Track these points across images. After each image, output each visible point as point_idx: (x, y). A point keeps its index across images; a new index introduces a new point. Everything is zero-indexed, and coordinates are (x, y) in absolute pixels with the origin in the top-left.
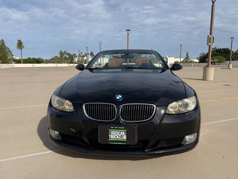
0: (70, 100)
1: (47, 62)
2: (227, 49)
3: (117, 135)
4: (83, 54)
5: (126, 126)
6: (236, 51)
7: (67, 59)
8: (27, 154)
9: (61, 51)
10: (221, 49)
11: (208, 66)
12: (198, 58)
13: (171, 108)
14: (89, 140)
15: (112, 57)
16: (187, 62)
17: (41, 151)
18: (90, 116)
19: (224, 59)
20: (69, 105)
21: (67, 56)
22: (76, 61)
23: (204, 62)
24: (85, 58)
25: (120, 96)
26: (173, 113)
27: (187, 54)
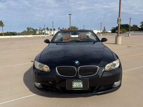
0: (47, 65)
1: (19, 34)
2: (127, 24)
3: (77, 85)
4: (42, 29)
5: (82, 80)
6: (132, 26)
7: (32, 32)
8: (21, 97)
9: (28, 28)
10: (123, 25)
11: (118, 36)
12: (111, 30)
13: (107, 67)
14: (60, 88)
15: (60, 31)
16: (104, 33)
17: (29, 95)
18: (60, 74)
19: (126, 30)
20: (46, 67)
21: (32, 31)
22: (38, 33)
23: (114, 33)
24: (43, 31)
25: (78, 62)
26: (108, 70)
27: (104, 28)
